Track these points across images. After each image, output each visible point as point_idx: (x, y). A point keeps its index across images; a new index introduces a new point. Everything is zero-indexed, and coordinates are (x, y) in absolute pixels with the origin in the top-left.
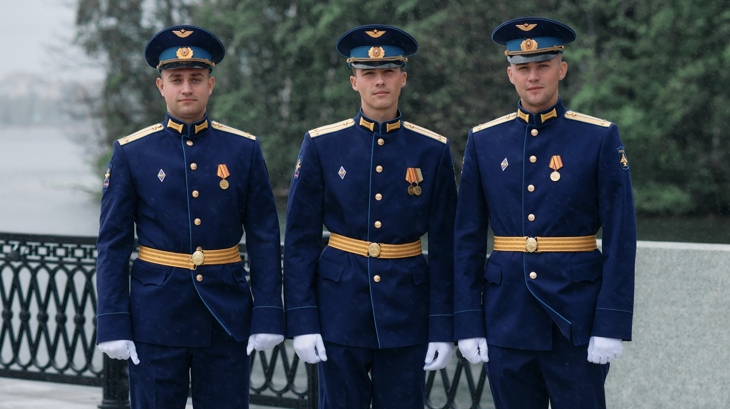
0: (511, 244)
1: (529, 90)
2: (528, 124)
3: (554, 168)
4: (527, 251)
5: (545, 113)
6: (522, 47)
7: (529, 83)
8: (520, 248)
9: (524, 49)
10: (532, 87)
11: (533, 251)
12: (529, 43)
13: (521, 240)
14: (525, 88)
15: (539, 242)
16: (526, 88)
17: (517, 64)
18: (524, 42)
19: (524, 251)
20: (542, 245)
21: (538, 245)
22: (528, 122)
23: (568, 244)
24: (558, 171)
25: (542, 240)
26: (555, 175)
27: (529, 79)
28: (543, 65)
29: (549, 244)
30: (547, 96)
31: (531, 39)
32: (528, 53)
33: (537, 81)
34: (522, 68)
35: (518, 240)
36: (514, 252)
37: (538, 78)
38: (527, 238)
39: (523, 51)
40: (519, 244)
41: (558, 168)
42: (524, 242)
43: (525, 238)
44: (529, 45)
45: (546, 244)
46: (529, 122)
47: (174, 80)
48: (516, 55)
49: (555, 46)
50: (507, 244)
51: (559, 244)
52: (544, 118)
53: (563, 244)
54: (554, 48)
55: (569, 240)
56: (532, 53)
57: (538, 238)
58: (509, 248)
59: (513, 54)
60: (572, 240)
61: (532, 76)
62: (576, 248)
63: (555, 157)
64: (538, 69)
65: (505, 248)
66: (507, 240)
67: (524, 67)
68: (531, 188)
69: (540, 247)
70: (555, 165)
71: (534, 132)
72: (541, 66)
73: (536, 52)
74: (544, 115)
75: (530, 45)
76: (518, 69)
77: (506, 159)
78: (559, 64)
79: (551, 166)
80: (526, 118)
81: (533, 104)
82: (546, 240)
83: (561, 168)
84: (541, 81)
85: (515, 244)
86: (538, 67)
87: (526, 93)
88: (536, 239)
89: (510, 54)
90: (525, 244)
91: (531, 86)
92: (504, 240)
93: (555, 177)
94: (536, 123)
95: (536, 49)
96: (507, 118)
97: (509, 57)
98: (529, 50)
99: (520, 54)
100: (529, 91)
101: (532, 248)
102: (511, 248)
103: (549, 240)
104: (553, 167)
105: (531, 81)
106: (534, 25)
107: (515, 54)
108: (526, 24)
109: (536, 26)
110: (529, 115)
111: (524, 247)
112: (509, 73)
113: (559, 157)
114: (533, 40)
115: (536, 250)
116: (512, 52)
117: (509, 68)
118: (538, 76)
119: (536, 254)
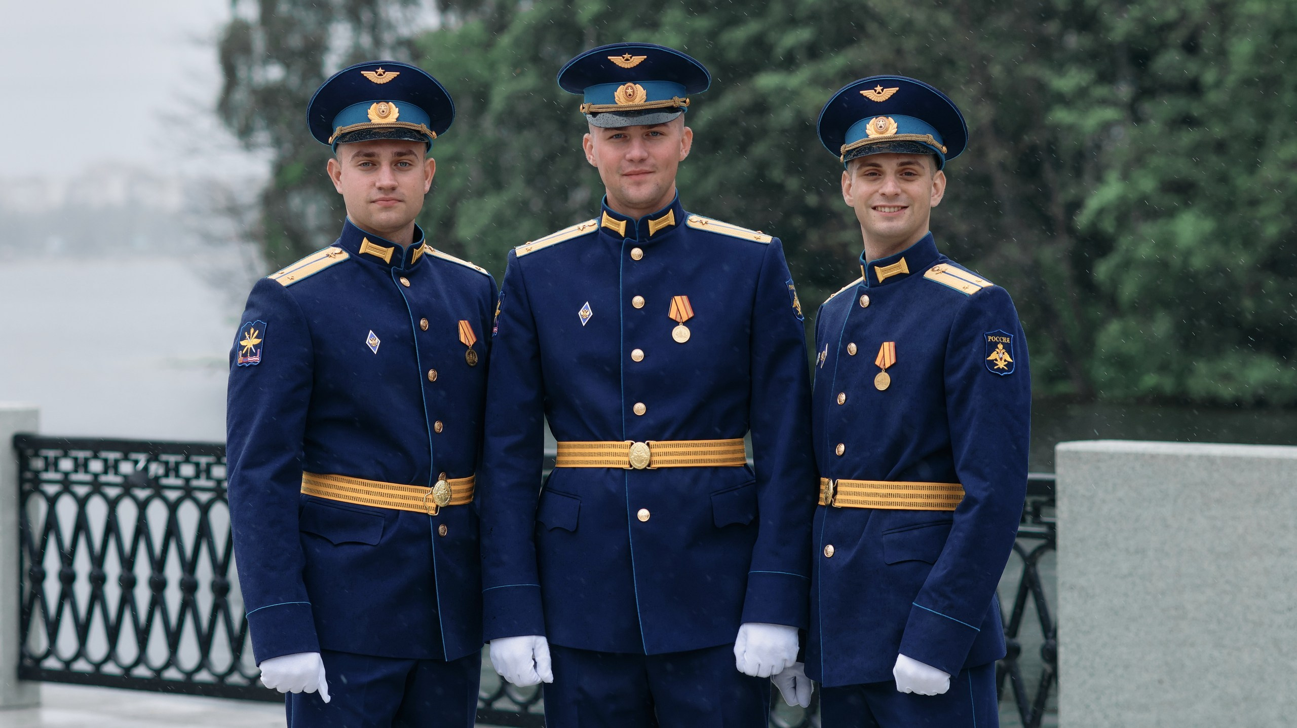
0: (600, 454)
1: (626, 175)
2: (623, 239)
3: (678, 320)
4: (631, 466)
5: (655, 217)
6: (617, 98)
7: (628, 163)
8: (619, 462)
9: (621, 100)
10: (634, 172)
11: (644, 467)
12: (630, 91)
13: (621, 447)
14: (619, 173)
15: (654, 450)
16: (621, 172)
17: (607, 129)
18: (621, 89)
19: (626, 466)
20: (659, 454)
21: (651, 455)
22: (623, 236)
23: (704, 453)
24: (685, 324)
25: (658, 447)
26: (681, 333)
27: (628, 156)
28: (654, 133)
29: (671, 454)
30: (660, 188)
31: (635, 84)
32: (628, 109)
33: (642, 161)
34: (615, 135)
35: (614, 446)
36: (609, 469)
37: (645, 155)
38: (632, 444)
39: (620, 104)
40: (615, 454)
41: (685, 318)
42: (626, 451)
43: (628, 442)
44: (630, 95)
45: (666, 454)
46: (625, 235)
47: (363, 164)
48: (604, 112)
49: (676, 98)
50: (590, 454)
51: (689, 453)
52: (653, 226)
53: (695, 453)
54: (675, 102)
55: (706, 445)
56: (636, 109)
57: (652, 443)
58: (596, 462)
59: (600, 110)
60: (711, 445)
61: (636, 151)
62: (717, 461)
63: (678, 298)
64: (645, 139)
65: (587, 462)
66: (591, 447)
67: (618, 135)
68: (637, 354)
69: (655, 458)
70: (679, 312)
71: (637, 253)
72: (653, 132)
73: (643, 108)
74: (655, 221)
75: (632, 94)
76: (608, 137)
77: (587, 303)
78: (681, 130)
79: (672, 315)
80: (621, 228)
81: (633, 203)
82: (665, 446)
83: (690, 320)
84: (651, 161)
85: (608, 454)
86: (644, 137)
87: (620, 180)
88: (648, 444)
89: (594, 110)
90: (627, 455)
91: (631, 169)
92: (584, 448)
93: (681, 334)
94: (640, 237)
95: (642, 102)
96: (581, 229)
97: (589, 118)
98: (631, 103)
99: (613, 110)
100: (625, 178)
101: (642, 461)
102: (600, 462)
103: (672, 446)
104: (676, 317)
105: (631, 161)
106: (642, 58)
107: (604, 110)
108: (627, 56)
109: (645, 59)
110: (627, 223)
111: (626, 459)
112: (586, 147)
113: (685, 297)
114: (637, 85)
115: (649, 465)
116: (598, 106)
117: (586, 135)
118: (645, 151)
119: (648, 474)
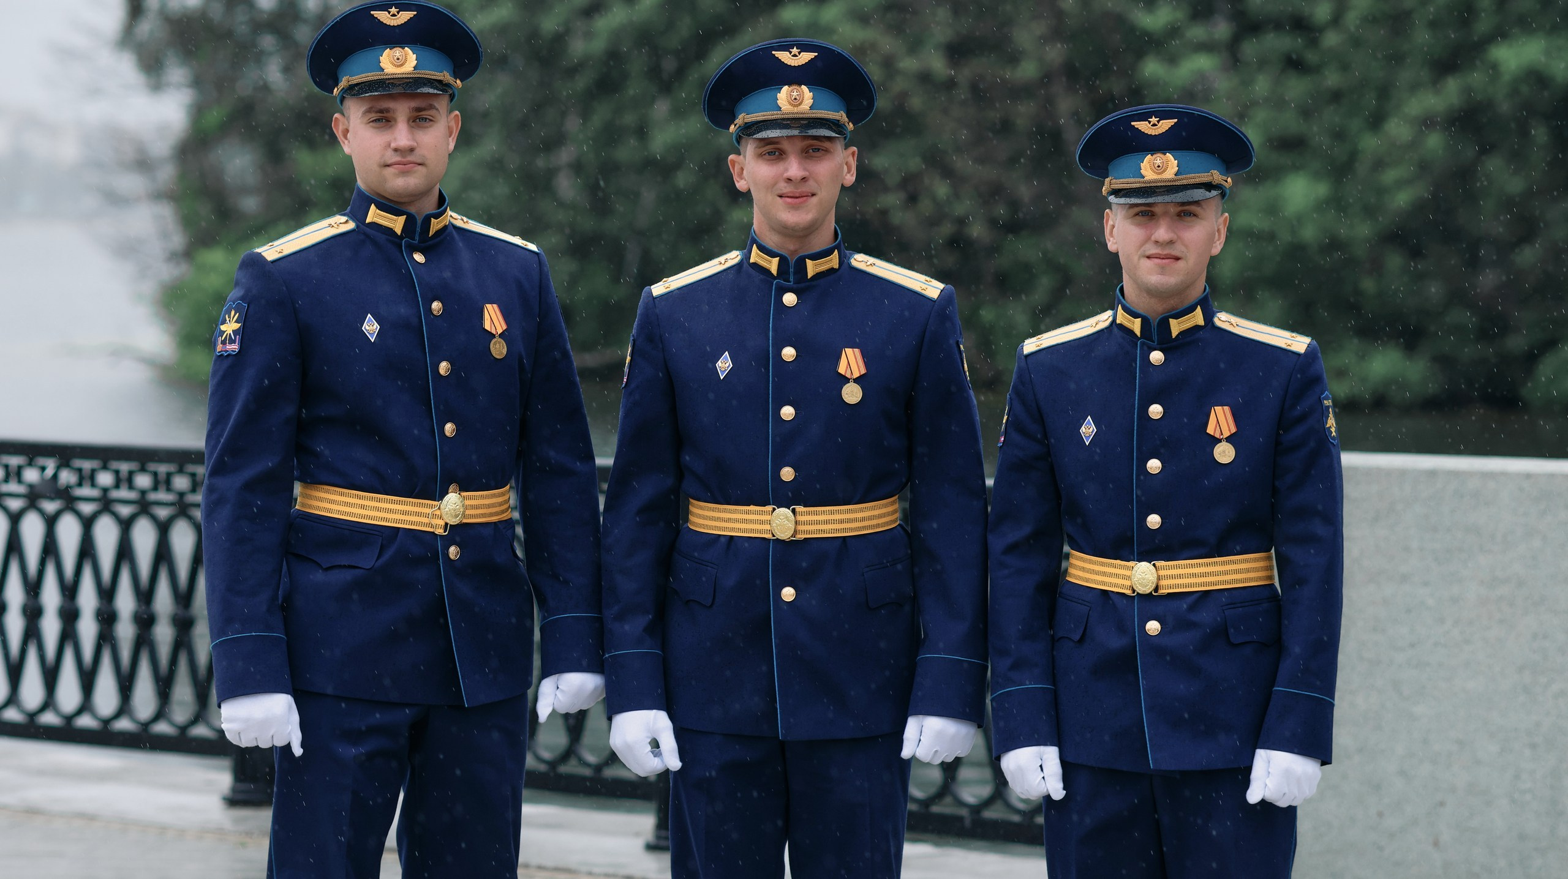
47: (376, 120)
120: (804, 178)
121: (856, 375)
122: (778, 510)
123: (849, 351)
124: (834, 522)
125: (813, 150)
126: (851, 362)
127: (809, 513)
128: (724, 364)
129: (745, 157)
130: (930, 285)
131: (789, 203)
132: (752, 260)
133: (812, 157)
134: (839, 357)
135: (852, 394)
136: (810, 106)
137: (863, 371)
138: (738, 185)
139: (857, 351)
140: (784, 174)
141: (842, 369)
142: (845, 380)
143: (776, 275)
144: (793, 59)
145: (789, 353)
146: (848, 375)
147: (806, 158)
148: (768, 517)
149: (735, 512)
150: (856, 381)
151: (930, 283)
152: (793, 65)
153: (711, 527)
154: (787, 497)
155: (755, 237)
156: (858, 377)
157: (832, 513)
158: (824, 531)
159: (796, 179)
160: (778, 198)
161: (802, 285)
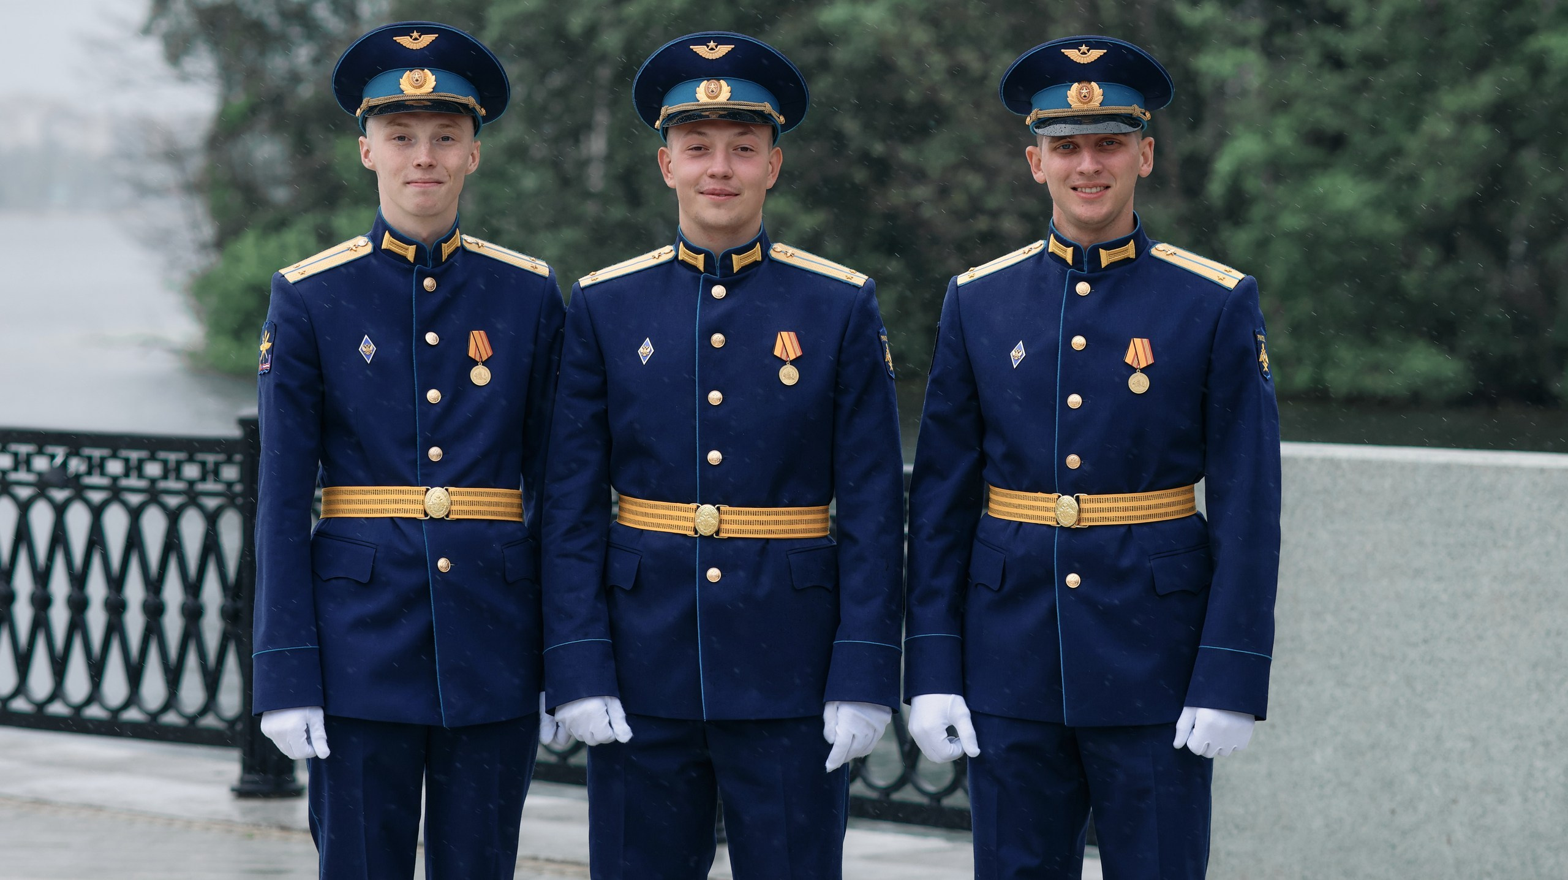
120: (1098, 171)
121: (1143, 365)
122: (1062, 497)
123: (1137, 341)
124: (1118, 509)
125: (1105, 145)
126: (1139, 352)
127: (1092, 501)
128: (1017, 353)
129: (1041, 149)
130: (1228, 275)
131: (1083, 198)
132: (1050, 250)
133: (1107, 150)
134: (1127, 347)
135: (1139, 384)
136: (1100, 102)
137: (1151, 361)
138: (1035, 176)
139: (1145, 341)
140: (1076, 167)
141: (1129, 359)
142: (1133, 370)
143: (1071, 265)
144: (1082, 57)
145: (1079, 342)
146: (1135, 365)
147: (1101, 151)
148: (1053, 505)
149: (1024, 498)
150: (1143, 370)
151: (1230, 274)
152: (1082, 63)
153: (1004, 513)
154: (1073, 485)
155: (1054, 229)
156: (1145, 367)
157: (1116, 500)
158: (1108, 519)
159: (1089, 173)
160: (1072, 191)
161: (1097, 274)
